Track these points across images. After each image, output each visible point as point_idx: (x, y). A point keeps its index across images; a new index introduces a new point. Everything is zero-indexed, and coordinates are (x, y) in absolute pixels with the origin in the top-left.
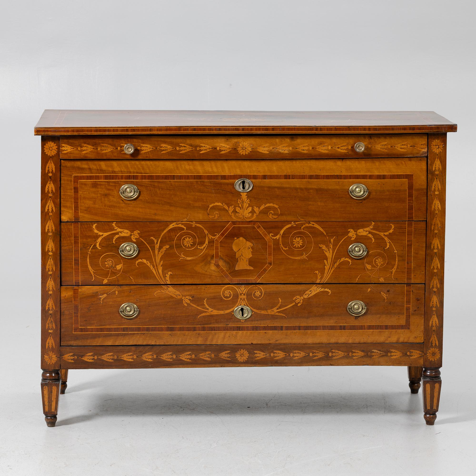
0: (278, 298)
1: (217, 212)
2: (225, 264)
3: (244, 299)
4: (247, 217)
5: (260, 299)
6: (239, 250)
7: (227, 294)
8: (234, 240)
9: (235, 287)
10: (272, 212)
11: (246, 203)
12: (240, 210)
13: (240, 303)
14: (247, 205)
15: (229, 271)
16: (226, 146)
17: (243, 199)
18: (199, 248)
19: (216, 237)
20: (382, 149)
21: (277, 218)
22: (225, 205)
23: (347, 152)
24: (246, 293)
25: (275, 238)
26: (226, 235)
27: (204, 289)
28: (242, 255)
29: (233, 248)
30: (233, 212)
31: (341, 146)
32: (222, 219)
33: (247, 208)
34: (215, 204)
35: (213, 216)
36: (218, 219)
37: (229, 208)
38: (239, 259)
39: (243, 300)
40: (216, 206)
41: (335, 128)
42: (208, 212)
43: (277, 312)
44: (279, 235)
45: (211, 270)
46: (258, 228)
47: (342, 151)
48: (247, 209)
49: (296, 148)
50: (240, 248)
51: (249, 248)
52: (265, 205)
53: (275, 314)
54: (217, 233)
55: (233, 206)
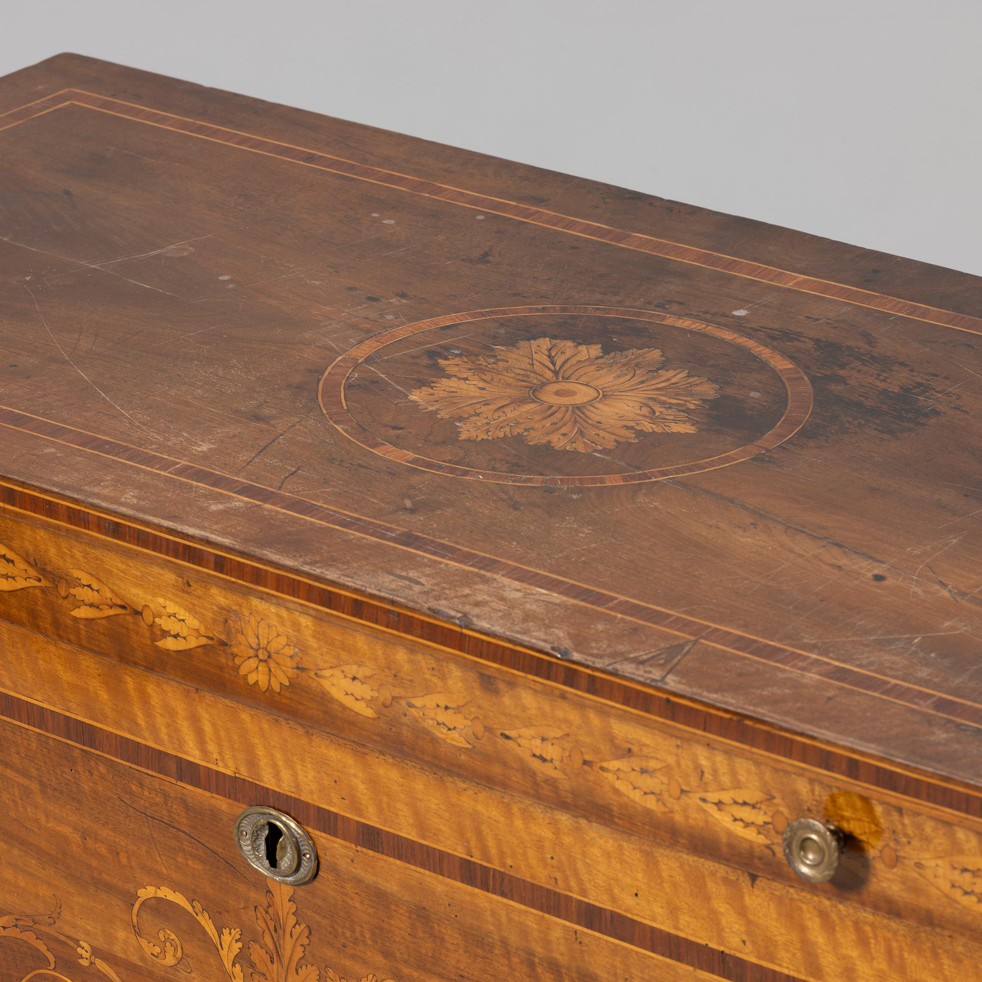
1: (173, 937)
11: (295, 937)
12: (269, 964)
14: (299, 952)
16: (182, 614)
17: (280, 913)
20: (962, 892)
22: (202, 914)
23: (768, 847)
30: (239, 959)
31: (736, 803)
33: (299, 965)
34: (160, 893)
35: (158, 950)
36: (178, 972)
37: (220, 932)
40: (166, 902)
41: (668, 700)
47: (738, 829)
48: (297, 971)
49: (507, 733)
55: (236, 933)
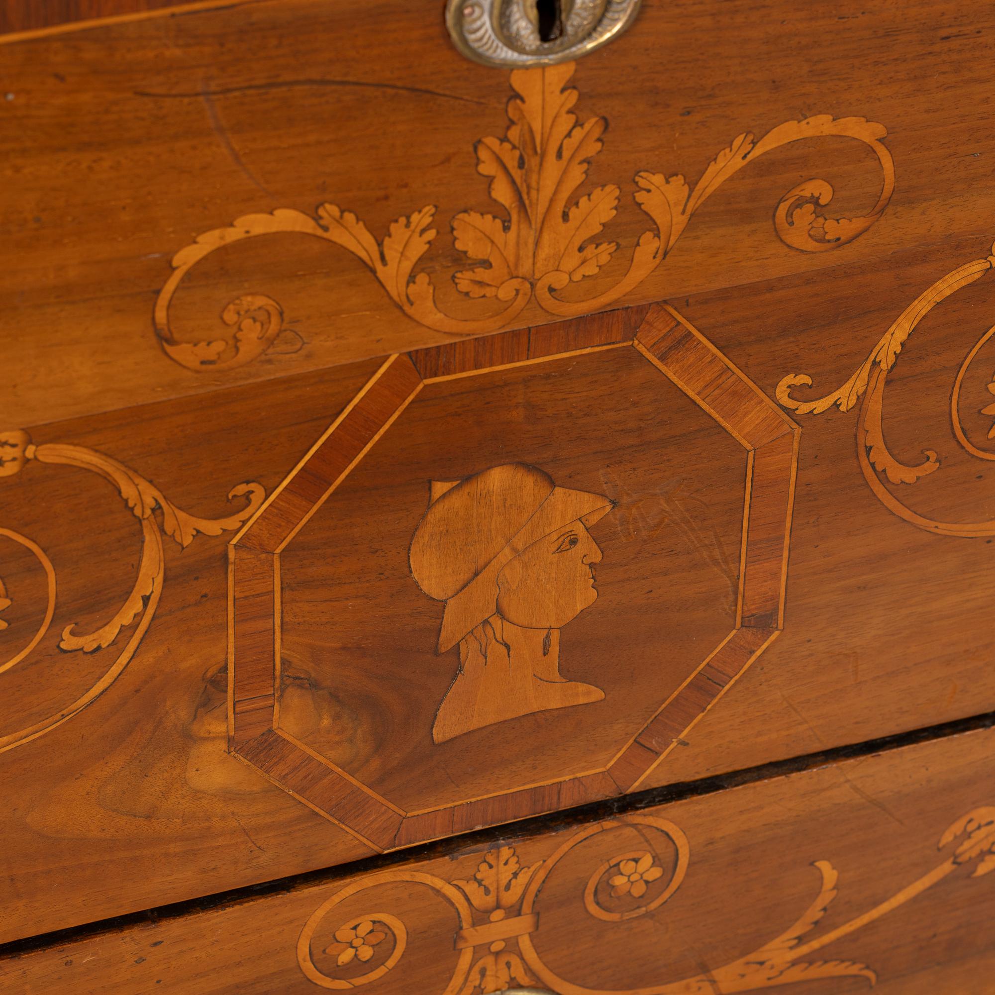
0: (812, 864)
1: (261, 301)
2: (337, 717)
3: (512, 946)
4: (560, 280)
5: (653, 906)
6: (476, 574)
7: (357, 942)
8: (430, 505)
9: (429, 879)
10: (810, 189)
11: (566, 154)
12: (499, 237)
13: (475, 977)
14: (577, 175)
15: (375, 764)
17: (537, 127)
18: (69, 642)
19: (244, 523)
21: (866, 230)
22: (340, 221)
24: (530, 898)
25: (821, 406)
26: (343, 477)
27: (140, 960)
28: (500, 612)
29: (415, 575)
30: (423, 264)
32: (309, 356)
33: (573, 201)
34: (234, 234)
35: (218, 346)
36: (270, 361)
37: (380, 234)
38: (470, 653)
39: (497, 954)
40: (249, 244)
42: (161, 315)
43: (794, 963)
44: (865, 374)
45: (197, 794)
46: (662, 358)
48: (565, 215)
50: (481, 562)
51: (574, 542)
52: (754, 143)
53: (783, 979)
54: (252, 486)
55: (423, 218)
